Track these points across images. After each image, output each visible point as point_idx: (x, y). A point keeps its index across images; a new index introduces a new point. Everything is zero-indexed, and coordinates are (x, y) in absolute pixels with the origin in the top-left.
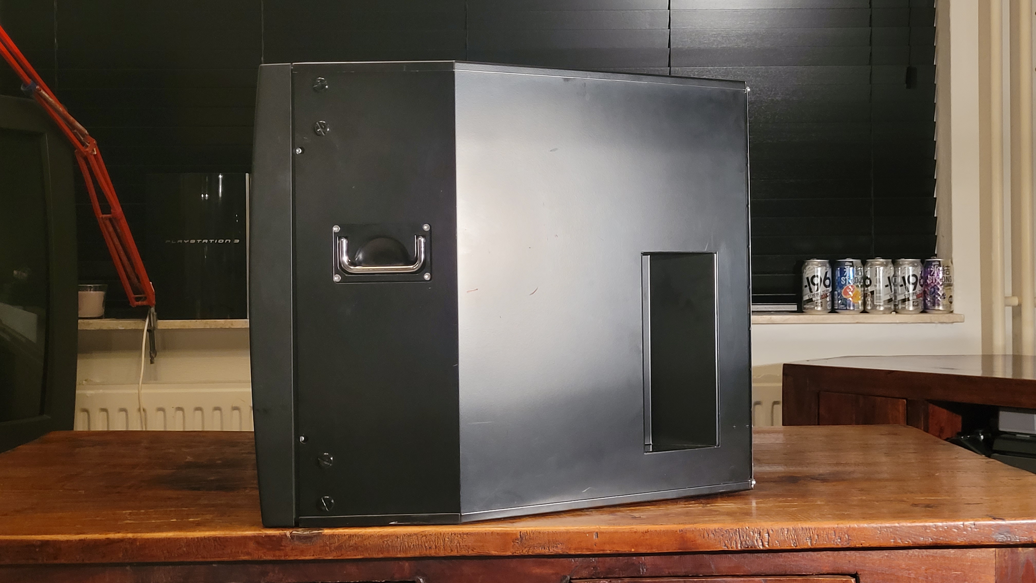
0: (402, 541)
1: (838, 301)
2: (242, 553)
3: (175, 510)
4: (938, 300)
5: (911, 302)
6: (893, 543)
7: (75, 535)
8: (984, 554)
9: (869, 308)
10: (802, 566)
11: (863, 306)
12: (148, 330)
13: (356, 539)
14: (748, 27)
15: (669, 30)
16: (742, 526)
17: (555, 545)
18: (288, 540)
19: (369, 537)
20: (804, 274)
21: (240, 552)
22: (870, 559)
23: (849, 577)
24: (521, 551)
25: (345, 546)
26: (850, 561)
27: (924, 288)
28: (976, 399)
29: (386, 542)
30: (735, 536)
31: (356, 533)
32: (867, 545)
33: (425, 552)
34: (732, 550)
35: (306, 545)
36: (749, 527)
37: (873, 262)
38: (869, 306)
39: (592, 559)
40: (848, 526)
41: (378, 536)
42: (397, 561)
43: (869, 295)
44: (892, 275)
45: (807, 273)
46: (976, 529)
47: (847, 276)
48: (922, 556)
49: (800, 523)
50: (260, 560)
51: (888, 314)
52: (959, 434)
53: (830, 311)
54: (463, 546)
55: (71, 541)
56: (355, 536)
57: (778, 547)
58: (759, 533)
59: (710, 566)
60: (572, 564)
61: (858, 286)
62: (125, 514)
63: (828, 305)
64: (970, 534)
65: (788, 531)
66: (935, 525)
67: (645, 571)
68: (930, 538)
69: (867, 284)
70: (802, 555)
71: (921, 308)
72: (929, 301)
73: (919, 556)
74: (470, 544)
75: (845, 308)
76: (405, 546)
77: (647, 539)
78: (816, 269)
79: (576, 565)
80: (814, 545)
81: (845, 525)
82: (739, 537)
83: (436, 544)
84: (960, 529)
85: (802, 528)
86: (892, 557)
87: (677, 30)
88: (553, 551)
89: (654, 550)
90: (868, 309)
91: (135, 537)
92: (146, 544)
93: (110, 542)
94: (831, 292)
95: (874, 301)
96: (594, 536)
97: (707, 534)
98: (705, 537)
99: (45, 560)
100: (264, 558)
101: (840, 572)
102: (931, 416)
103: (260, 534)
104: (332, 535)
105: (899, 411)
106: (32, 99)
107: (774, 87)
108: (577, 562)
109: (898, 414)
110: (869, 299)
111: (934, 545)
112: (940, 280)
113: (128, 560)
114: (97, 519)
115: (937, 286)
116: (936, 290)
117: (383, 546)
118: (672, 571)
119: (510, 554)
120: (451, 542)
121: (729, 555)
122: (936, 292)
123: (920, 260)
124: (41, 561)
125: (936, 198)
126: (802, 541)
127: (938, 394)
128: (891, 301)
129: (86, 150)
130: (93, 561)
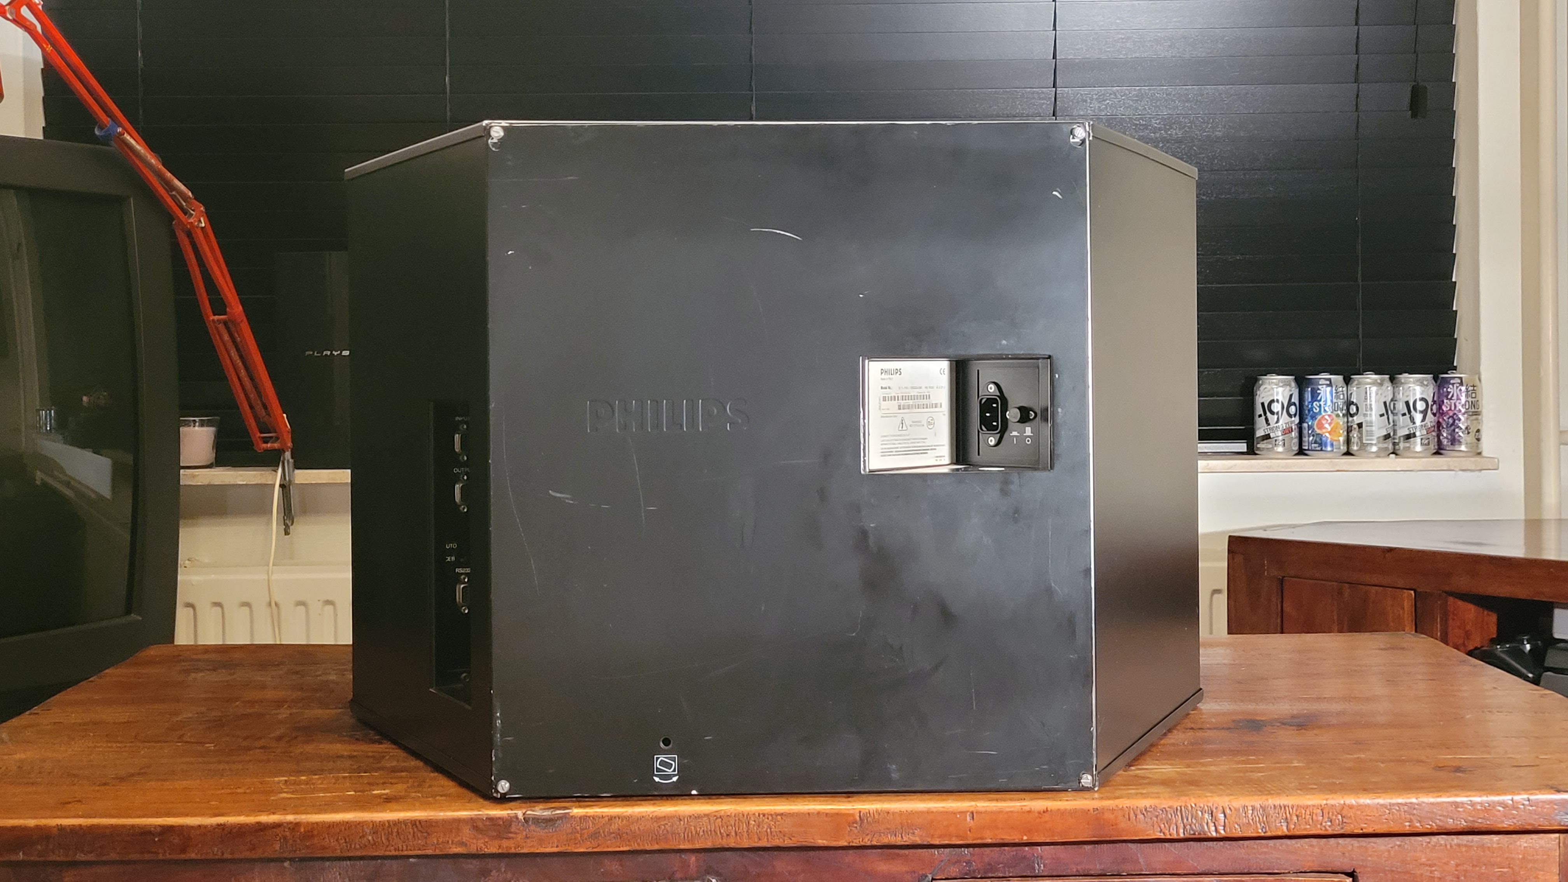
0: (687, 826)
1: (1309, 437)
2: (452, 843)
3: (350, 777)
4: (1460, 436)
5: (1418, 440)
6: (1408, 827)
7: (211, 817)
8: (1542, 842)
9: (1355, 448)
10: (1273, 861)
11: (1346, 445)
12: (281, 486)
13: (620, 823)
14: (1172, 27)
15: (1054, 32)
16: (1186, 802)
17: (911, 831)
18: (520, 824)
19: (638, 819)
20: (1257, 397)
21: (450, 842)
22: (1374, 850)
23: (1343, 875)
24: (861, 840)
25: (604, 832)
26: (1344, 854)
27: (1439, 418)
28: (1522, 592)
29: (663, 827)
30: (1175, 817)
31: (620, 814)
32: (1370, 830)
33: (721, 841)
34: (1171, 837)
35: (546, 831)
36: (1195, 805)
37: (1360, 380)
38: (1355, 445)
39: (964, 851)
40: (1342, 802)
41: (651, 818)
42: (678, 854)
43: (1355, 429)
44: (1390, 400)
45: (1261, 396)
46: (1532, 806)
47: (1323, 400)
48: (1451, 846)
49: (1272, 798)
50: (480, 853)
51: (1383, 457)
52: (1493, 641)
53: (1297, 452)
54: (776, 832)
55: (206, 827)
56: (617, 819)
57: (1239, 833)
58: (1210, 812)
59: (1137, 862)
60: (936, 856)
61: (1338, 416)
62: (279, 783)
63: (1294, 444)
64: (1523, 813)
65: (1253, 810)
66: (1471, 801)
67: (1042, 868)
68: (1463, 820)
69: (1352, 412)
70: (1274, 845)
71: (1433, 448)
72: (1447, 438)
73: (1446, 845)
74: (786, 830)
75: (1319, 449)
76: (692, 832)
77: (1046, 822)
78: (1275, 389)
79: (942, 859)
80: (1292, 830)
81: (1338, 802)
82: (1180, 819)
83: (737, 830)
84: (1507, 807)
85: (1274, 806)
86: (1406, 846)
87: (1067, 32)
88: (908, 839)
89: (1056, 838)
90: (1354, 450)
91: (298, 821)
92: (313, 831)
93: (262, 828)
94: (1297, 424)
95: (1362, 437)
96: (968, 818)
97: (1134, 815)
98: (1131, 820)
99: (167, 854)
100: (486, 850)
101: (1329, 869)
102: (1451, 616)
103: (479, 815)
104: (584, 816)
105: (1404, 609)
106: (110, 146)
107: (1212, 117)
108: (943, 855)
109: (1401, 612)
110: (1355, 434)
111: (1469, 830)
112: (1462, 406)
113: (287, 853)
114: (239, 791)
115: (1457, 416)
116: (1457, 421)
117: (658, 832)
118: (1082, 868)
119: (845, 844)
120: (759, 826)
121: (1167, 844)
122: (1456, 424)
123: (1432, 376)
124: (161, 855)
125: (1455, 283)
126: (1274, 824)
127: (1463, 583)
128: (1389, 438)
129: (190, 221)
130: (237, 856)
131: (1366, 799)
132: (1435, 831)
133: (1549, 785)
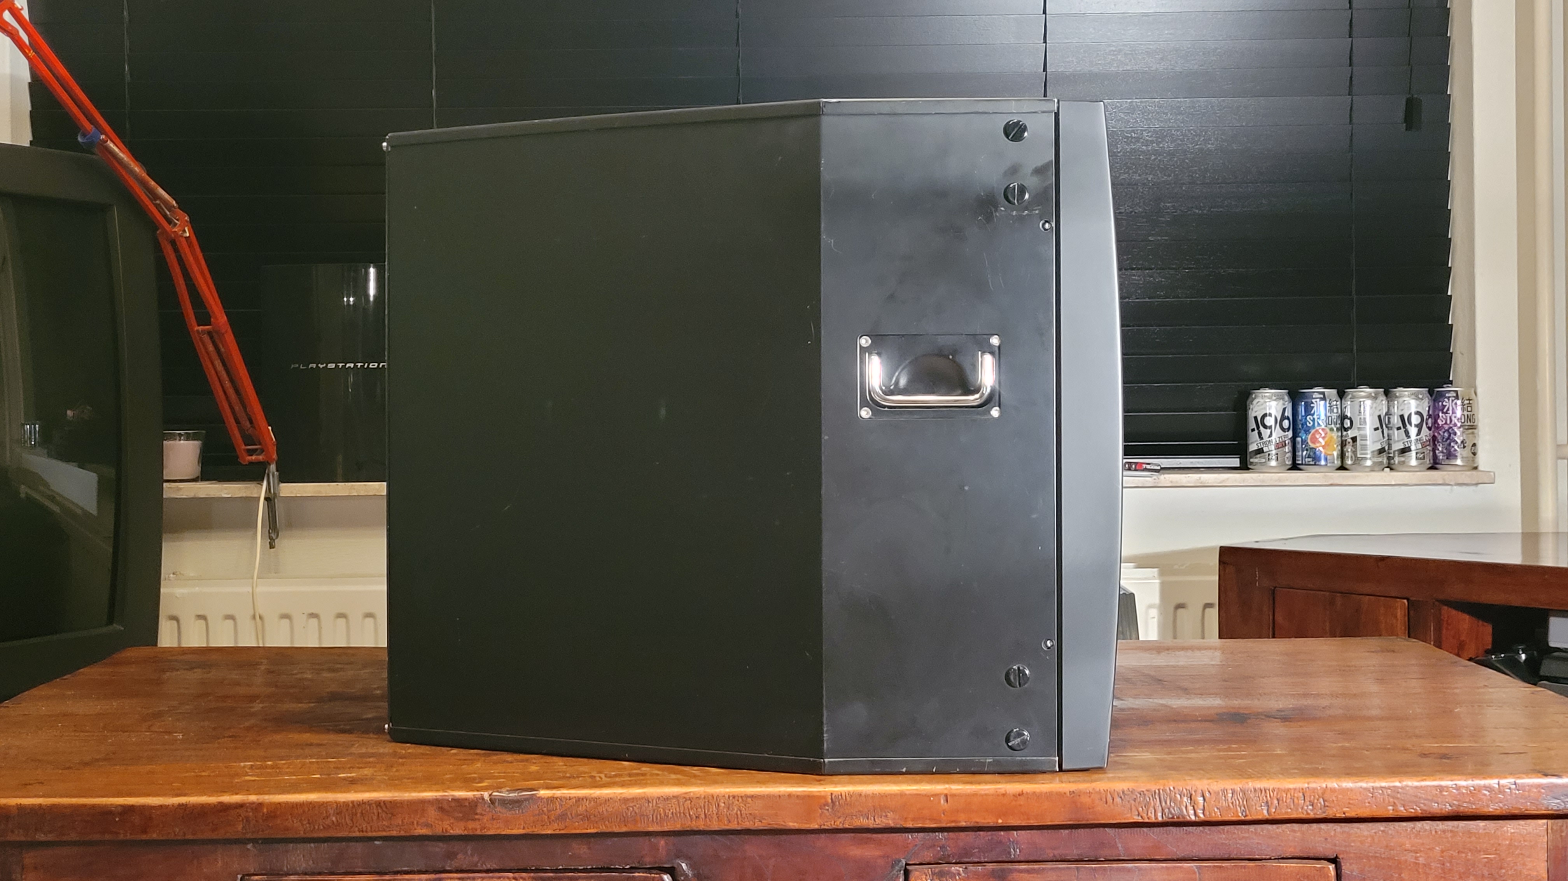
0: (655, 808)
1: (1303, 451)
2: (417, 823)
3: (318, 762)
4: (1455, 450)
5: (1413, 454)
6: (1391, 811)
7: (173, 797)
8: (1530, 829)
9: (1349, 462)
10: (1254, 846)
11: (1340, 459)
12: (266, 499)
13: (587, 804)
14: (1164, 40)
15: (1045, 44)
16: (1165, 785)
17: (884, 814)
18: (486, 806)
19: (606, 801)
20: (1250, 412)
21: (415, 822)
22: (1357, 835)
23: (1326, 862)
24: (833, 823)
25: (571, 814)
26: (1326, 839)
27: (1434, 432)
28: (1516, 600)
29: (631, 809)
30: (1154, 800)
31: (587, 795)
32: (1353, 814)
33: (690, 823)
34: (1149, 821)
35: (513, 812)
36: (1174, 788)
37: (1355, 394)
38: (1350, 459)
39: (939, 835)
40: (1324, 786)
41: (619, 800)
42: (647, 837)
43: (1349, 443)
44: (1384, 413)
45: (1254, 410)
46: (1518, 790)
47: (1316, 413)
48: (1436, 832)
49: (1251, 782)
50: (446, 834)
51: (1379, 471)
52: (1488, 652)
53: (1290, 467)
54: (746, 814)
55: (167, 807)
56: (585, 800)
57: (1218, 817)
58: (1189, 795)
59: (1115, 847)
60: (909, 841)
61: (1332, 430)
62: (244, 767)
63: (1287, 458)
64: (1509, 798)
65: (1233, 794)
66: (1456, 784)
67: (1018, 853)
68: (1448, 804)
69: (1346, 426)
70: (1255, 829)
71: (1428, 462)
72: (1442, 452)
73: (1431, 831)
74: (756, 812)
75: (1313, 463)
76: (660, 815)
77: (1021, 805)
78: (1268, 403)
79: (915, 843)
80: (1273, 814)
81: (1319, 785)
82: (1159, 802)
83: (706, 812)
84: (1494, 791)
85: (1255, 789)
86: (1390, 832)
87: (1057, 45)
88: (880, 822)
89: (1032, 822)
90: (1348, 465)
91: (260, 801)
92: (277, 811)
93: (225, 808)
94: (1291, 438)
95: (1357, 451)
96: (942, 802)
97: (1111, 798)
98: (1108, 803)
99: (128, 834)
100: (451, 831)
101: (1311, 855)
102: (1445, 625)
103: (445, 796)
104: (551, 797)
105: (1396, 617)
106: (94, 154)
107: (1204, 130)
108: (917, 839)
109: (1394, 621)
110: (1349, 448)
111: (1454, 814)
112: (1458, 419)
113: (250, 834)
114: (203, 774)
115: (1453, 430)
116: (1452, 435)
117: (626, 814)
118: (1058, 853)
119: (817, 827)
120: (728, 808)
121: (1145, 829)
122: (1451, 438)
123: (1427, 389)
124: (122, 835)
125: (1451, 296)
126: (1254, 807)
127: (1457, 591)
128: (1383, 452)
129: (174, 230)
130: (200, 836)
131: (1348, 782)
132: (1420, 815)
133: (1536, 770)
